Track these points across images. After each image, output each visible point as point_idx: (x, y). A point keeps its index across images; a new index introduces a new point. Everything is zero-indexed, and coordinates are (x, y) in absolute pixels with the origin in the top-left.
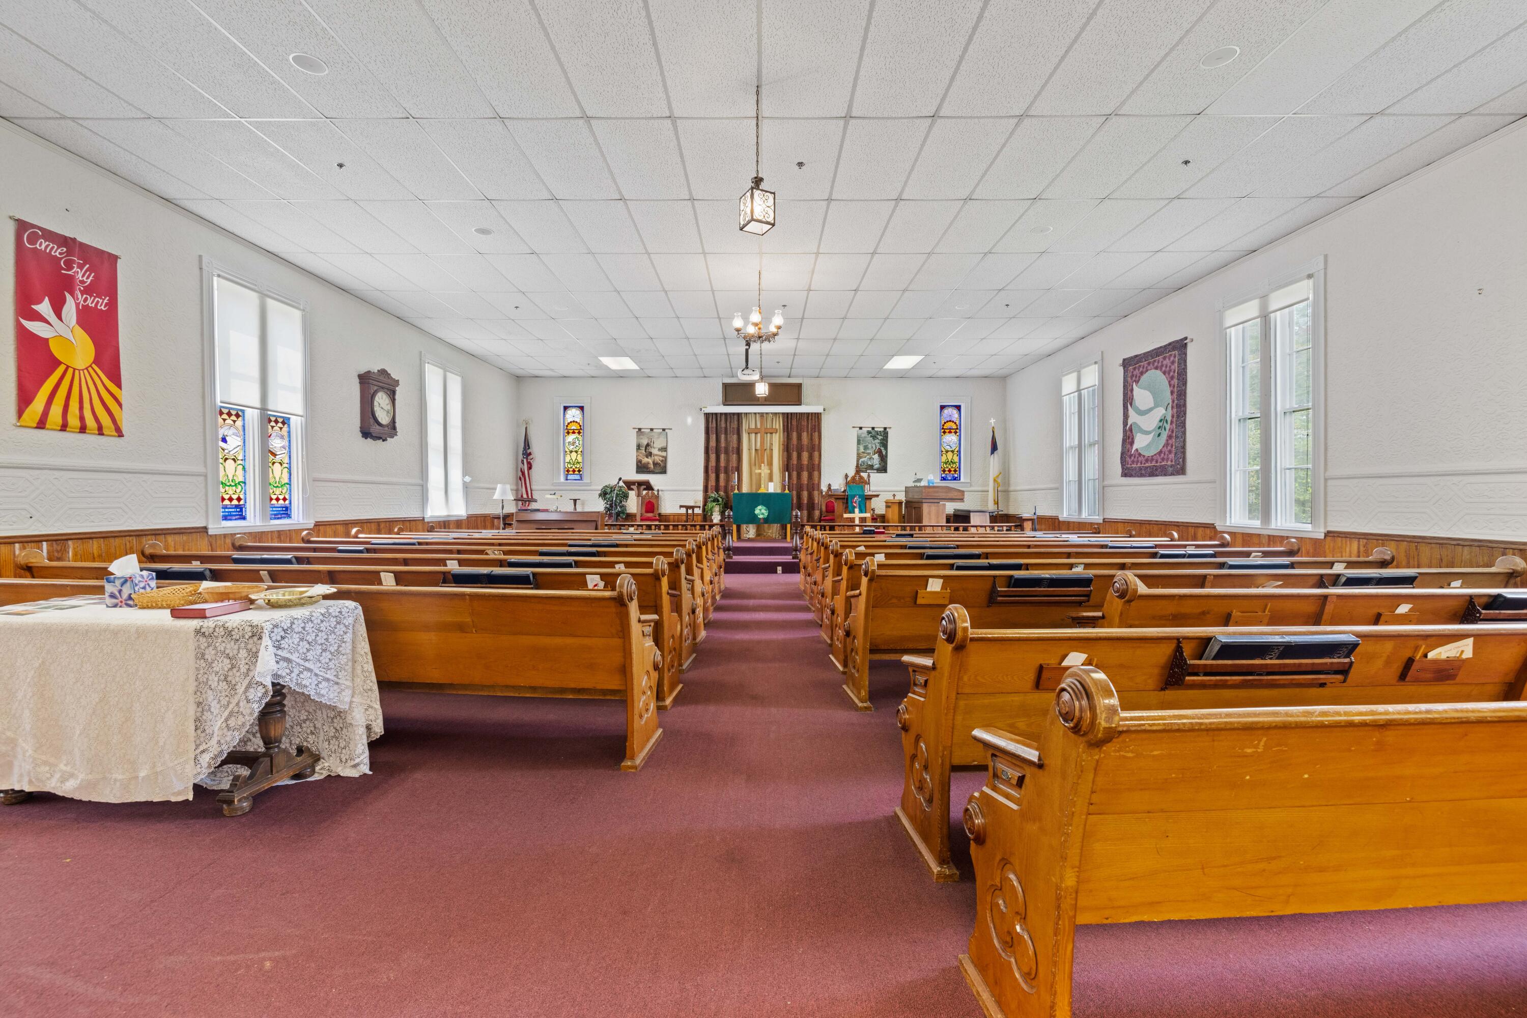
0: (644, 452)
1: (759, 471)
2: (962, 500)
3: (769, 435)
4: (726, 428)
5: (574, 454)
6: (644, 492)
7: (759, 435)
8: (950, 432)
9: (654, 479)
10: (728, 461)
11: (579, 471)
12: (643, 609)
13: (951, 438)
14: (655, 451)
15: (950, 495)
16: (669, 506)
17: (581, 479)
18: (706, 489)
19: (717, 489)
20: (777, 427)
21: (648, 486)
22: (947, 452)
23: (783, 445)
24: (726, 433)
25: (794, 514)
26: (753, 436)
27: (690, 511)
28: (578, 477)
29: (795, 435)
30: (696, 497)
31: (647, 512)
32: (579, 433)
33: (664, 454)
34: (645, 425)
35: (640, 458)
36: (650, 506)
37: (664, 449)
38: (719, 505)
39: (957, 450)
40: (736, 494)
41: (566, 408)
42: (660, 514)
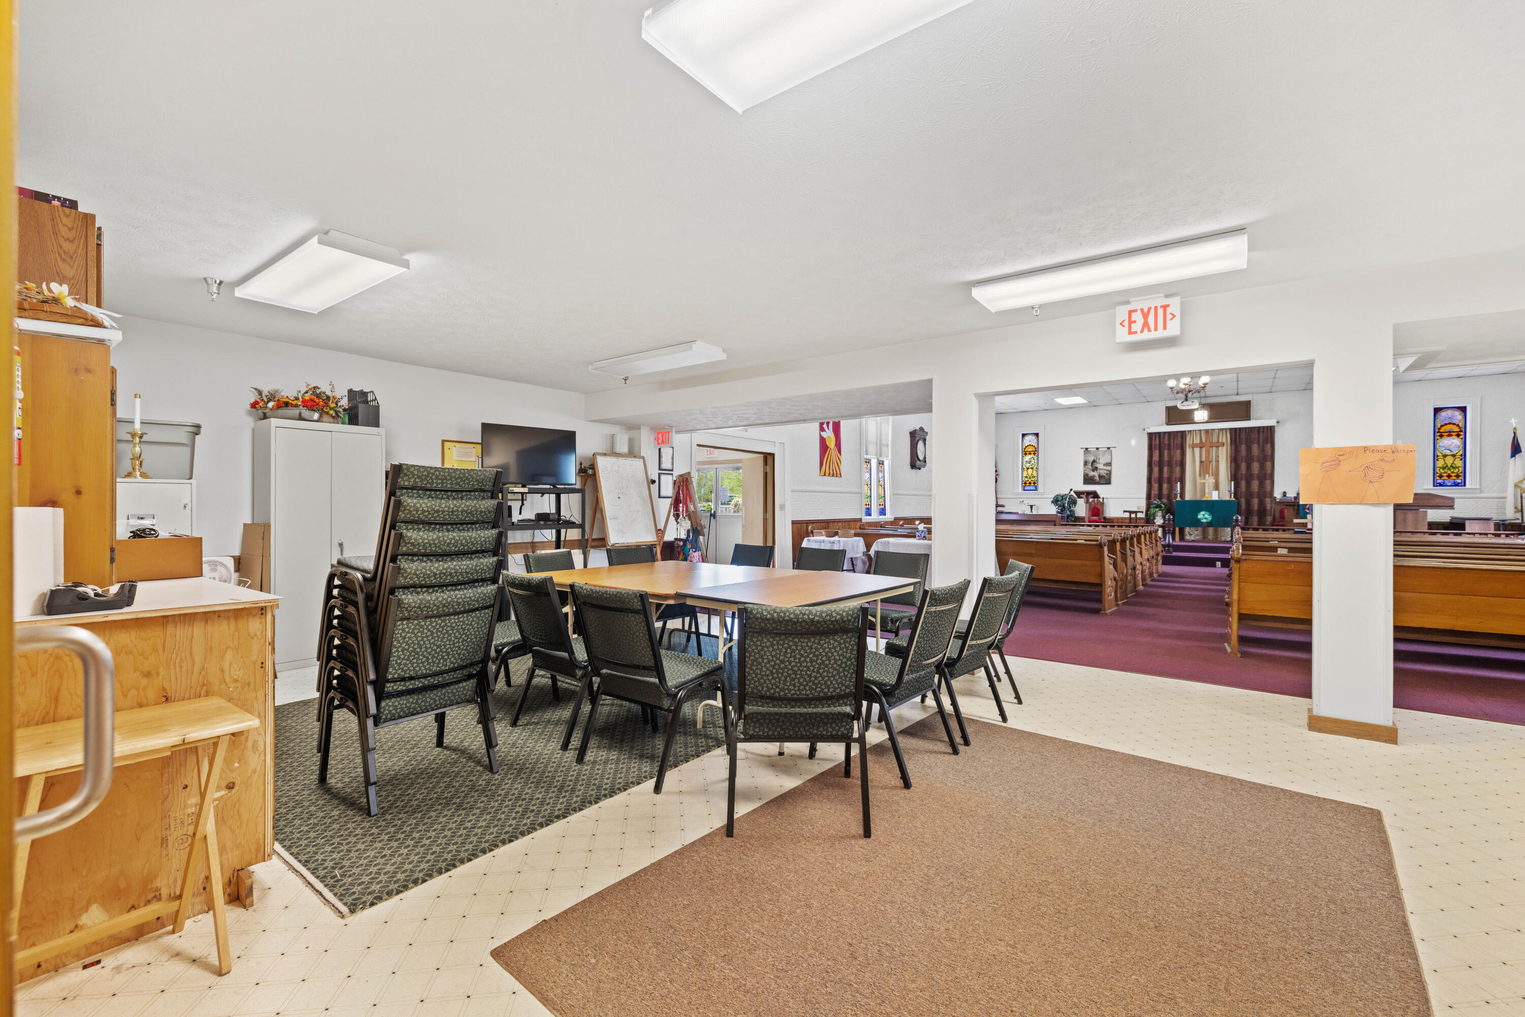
0: (1090, 467)
1: (1204, 481)
2: (1451, 507)
3: (1214, 448)
4: (1169, 445)
5: (1030, 471)
6: (1091, 500)
7: (1204, 449)
8: (1450, 435)
9: (1100, 489)
10: (1171, 472)
11: (1034, 483)
12: (1110, 551)
13: (1452, 443)
14: (1100, 466)
15: (1434, 503)
16: (1113, 510)
17: (1036, 490)
18: (1149, 497)
19: (1160, 496)
20: (1224, 441)
21: (1095, 495)
22: (1445, 456)
23: (1231, 456)
24: (1169, 449)
25: (1234, 518)
26: (1197, 450)
27: (1133, 516)
28: (1033, 488)
29: (1243, 448)
30: (1138, 503)
31: (1093, 515)
32: (1034, 454)
33: (1109, 468)
34: (1092, 445)
35: (1086, 472)
36: (1096, 511)
37: (1109, 464)
38: (1162, 510)
39: (1461, 453)
40: (1179, 501)
41: (1024, 435)
42: (1105, 518)
